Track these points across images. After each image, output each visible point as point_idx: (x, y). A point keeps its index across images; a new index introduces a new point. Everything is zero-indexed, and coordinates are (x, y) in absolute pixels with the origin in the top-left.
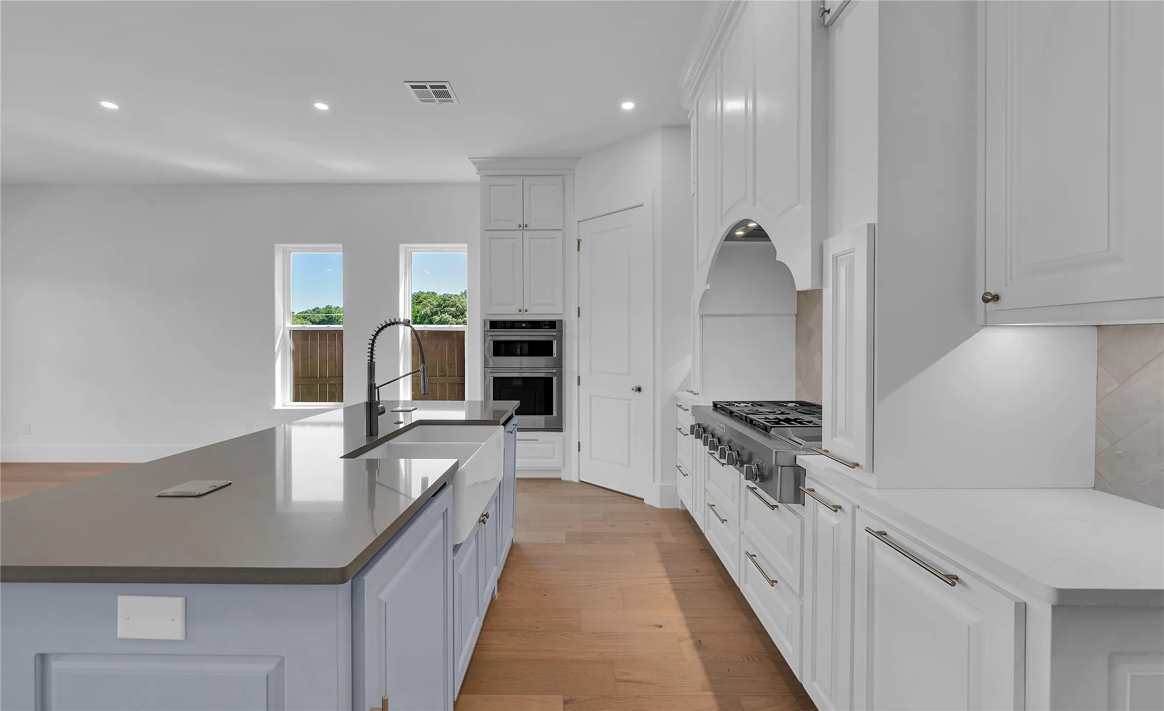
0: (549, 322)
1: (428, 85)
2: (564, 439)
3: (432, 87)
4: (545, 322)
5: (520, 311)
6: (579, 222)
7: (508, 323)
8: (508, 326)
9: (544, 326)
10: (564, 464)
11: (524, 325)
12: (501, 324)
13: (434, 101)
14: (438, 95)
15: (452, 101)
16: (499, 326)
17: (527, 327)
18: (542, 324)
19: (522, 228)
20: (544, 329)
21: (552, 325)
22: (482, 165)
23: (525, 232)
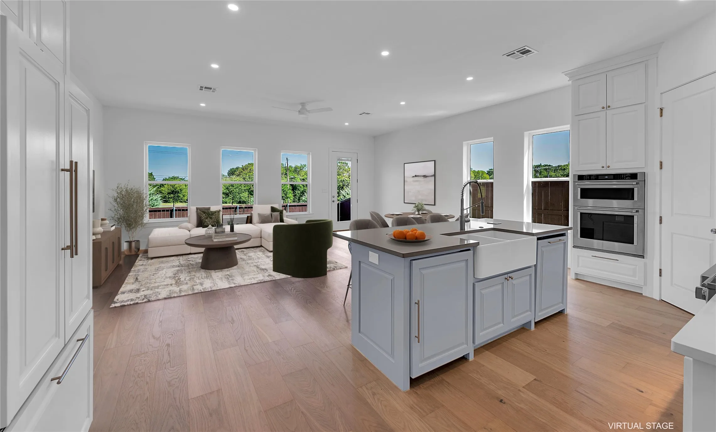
0: (630, 174)
1: (515, 52)
2: (645, 264)
3: (517, 52)
4: (626, 174)
5: (603, 167)
6: (662, 93)
7: (593, 176)
8: (593, 178)
9: (626, 178)
10: (645, 284)
11: (607, 177)
12: (587, 177)
13: (523, 56)
14: (523, 53)
15: (533, 52)
16: (585, 178)
17: (609, 178)
18: (624, 176)
19: (605, 109)
20: (626, 179)
21: (634, 176)
22: (571, 75)
23: (607, 111)
